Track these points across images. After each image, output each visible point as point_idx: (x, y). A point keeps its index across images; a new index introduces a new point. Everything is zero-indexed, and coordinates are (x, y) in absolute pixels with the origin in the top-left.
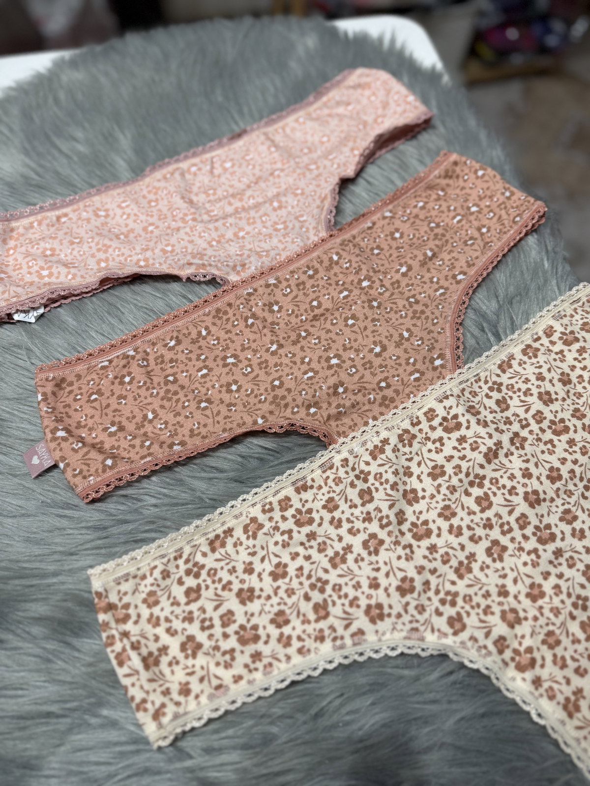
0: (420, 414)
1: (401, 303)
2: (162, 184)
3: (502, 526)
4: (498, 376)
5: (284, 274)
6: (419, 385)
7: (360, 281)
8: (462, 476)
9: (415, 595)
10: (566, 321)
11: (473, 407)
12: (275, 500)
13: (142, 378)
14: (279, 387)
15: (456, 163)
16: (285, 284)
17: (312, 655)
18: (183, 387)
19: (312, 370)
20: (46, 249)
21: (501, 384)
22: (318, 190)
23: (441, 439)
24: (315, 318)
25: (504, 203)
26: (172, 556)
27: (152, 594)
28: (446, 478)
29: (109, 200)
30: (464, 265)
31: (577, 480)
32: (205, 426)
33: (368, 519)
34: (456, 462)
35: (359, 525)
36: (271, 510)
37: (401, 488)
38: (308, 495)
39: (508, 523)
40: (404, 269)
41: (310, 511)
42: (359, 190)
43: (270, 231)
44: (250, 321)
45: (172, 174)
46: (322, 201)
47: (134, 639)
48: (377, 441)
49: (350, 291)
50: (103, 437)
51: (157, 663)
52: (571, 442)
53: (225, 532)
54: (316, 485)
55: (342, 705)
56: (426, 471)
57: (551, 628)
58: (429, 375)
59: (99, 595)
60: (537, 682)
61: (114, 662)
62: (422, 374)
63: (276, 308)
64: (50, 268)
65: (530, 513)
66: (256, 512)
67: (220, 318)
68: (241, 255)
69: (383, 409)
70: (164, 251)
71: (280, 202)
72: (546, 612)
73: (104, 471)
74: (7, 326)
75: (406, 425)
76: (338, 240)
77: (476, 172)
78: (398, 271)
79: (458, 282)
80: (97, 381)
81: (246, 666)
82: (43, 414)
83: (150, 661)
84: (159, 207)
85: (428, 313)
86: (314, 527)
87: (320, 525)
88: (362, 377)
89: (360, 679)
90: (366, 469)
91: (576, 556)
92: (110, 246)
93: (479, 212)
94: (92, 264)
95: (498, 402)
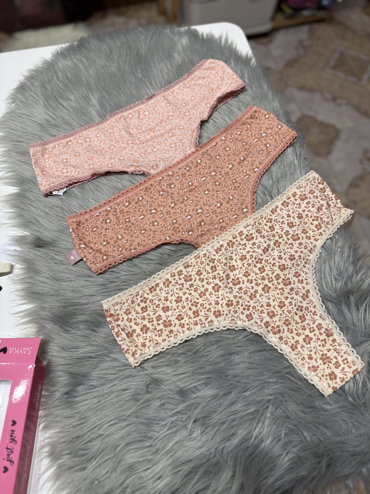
0: (237, 233)
1: (229, 183)
2: (116, 124)
3: (269, 279)
4: (271, 215)
5: (175, 169)
6: (236, 221)
7: (211, 172)
8: (253, 259)
9: (233, 307)
10: (302, 189)
11: (259, 230)
12: (176, 272)
13: (115, 221)
14: (176, 223)
15: (255, 112)
16: (176, 174)
17: (193, 330)
18: (133, 224)
19: (190, 215)
20: (63, 159)
21: (272, 219)
22: (191, 127)
23: (245, 244)
24: (191, 190)
25: (278, 132)
26: (135, 295)
27: (127, 310)
28: (247, 260)
29: (91, 133)
30: (258, 164)
31: (302, 260)
32: (144, 241)
33: (214, 278)
34: (251, 253)
35: (211, 280)
36: (174, 276)
37: (228, 265)
38: (189, 269)
39: (272, 278)
40: (230, 166)
41: (190, 276)
42: (209, 126)
43: (168, 148)
44: (161, 193)
45: (120, 119)
46: (192, 132)
47: (122, 327)
48: (218, 246)
49: (206, 177)
50: (100, 247)
51: (132, 336)
52: (301, 244)
53: (155, 285)
54: (193, 265)
55: (205, 349)
56: (239, 258)
57: (287, 318)
58: (241, 216)
59: (106, 311)
60: (281, 338)
61: (115, 336)
62: (238, 215)
63: (173, 186)
64: (67, 168)
65: (281, 273)
66: (168, 276)
67: (148, 192)
68: (156, 161)
69: (221, 232)
70: (119, 159)
71: (172, 133)
72: (285, 312)
73: (103, 261)
74: (50, 197)
75: (231, 238)
76: (200, 152)
77: (265, 116)
78: (228, 167)
79: (255, 172)
80: (95, 222)
81: (167, 335)
82: (73, 237)
83: (129, 335)
84: (115, 136)
85: (241, 187)
86: (192, 282)
87: (195, 281)
88: (212, 218)
89: (212, 339)
90: (214, 257)
91: (299, 290)
92: (94, 157)
93: (266, 136)
94: (86, 165)
95: (270, 227)
